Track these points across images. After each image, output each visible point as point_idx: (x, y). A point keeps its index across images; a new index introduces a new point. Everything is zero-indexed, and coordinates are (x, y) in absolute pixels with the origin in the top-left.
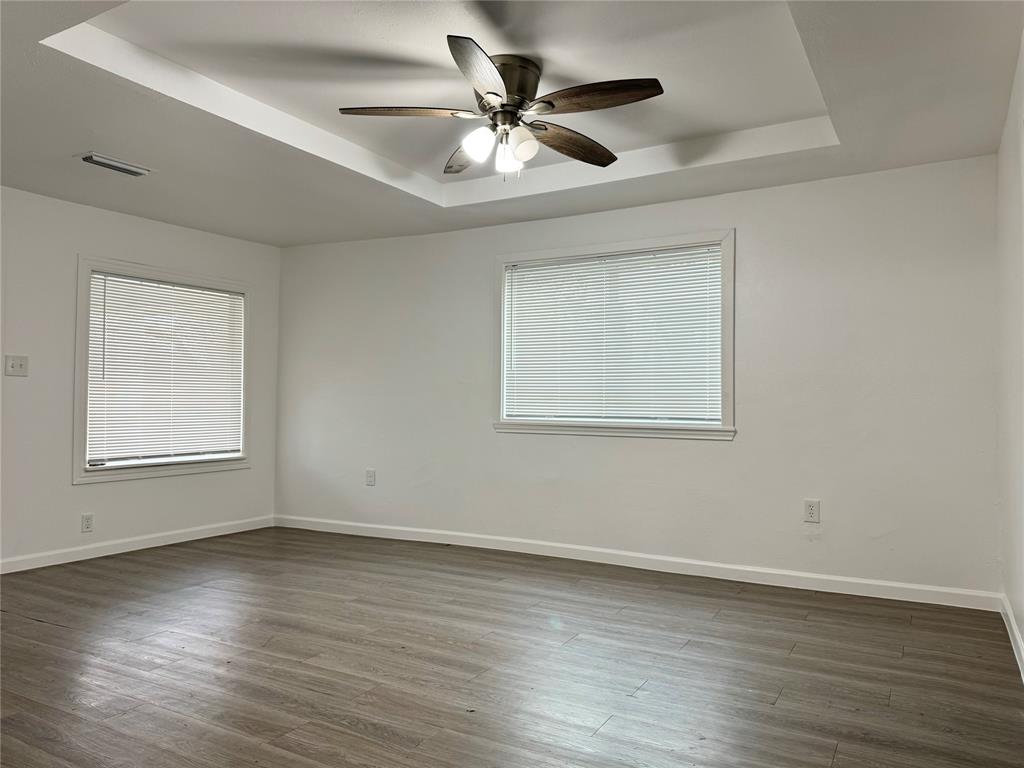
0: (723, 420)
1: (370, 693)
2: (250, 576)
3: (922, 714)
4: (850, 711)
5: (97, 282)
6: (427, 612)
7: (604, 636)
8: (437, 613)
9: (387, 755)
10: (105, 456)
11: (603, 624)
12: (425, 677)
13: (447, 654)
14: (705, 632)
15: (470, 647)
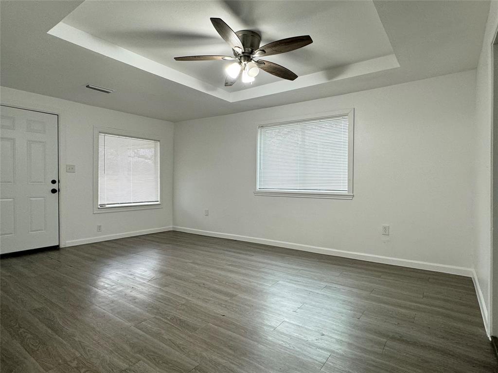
0: (348, 191)
1: (183, 304)
2: (156, 251)
3: (429, 328)
4: (395, 324)
5: (101, 136)
6: (218, 269)
7: (289, 282)
8: (222, 269)
9: (181, 335)
10: (106, 203)
11: (291, 277)
12: (209, 298)
13: (221, 288)
14: (334, 282)
15: (232, 285)
